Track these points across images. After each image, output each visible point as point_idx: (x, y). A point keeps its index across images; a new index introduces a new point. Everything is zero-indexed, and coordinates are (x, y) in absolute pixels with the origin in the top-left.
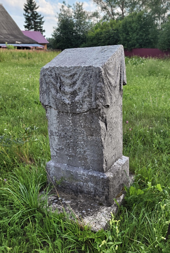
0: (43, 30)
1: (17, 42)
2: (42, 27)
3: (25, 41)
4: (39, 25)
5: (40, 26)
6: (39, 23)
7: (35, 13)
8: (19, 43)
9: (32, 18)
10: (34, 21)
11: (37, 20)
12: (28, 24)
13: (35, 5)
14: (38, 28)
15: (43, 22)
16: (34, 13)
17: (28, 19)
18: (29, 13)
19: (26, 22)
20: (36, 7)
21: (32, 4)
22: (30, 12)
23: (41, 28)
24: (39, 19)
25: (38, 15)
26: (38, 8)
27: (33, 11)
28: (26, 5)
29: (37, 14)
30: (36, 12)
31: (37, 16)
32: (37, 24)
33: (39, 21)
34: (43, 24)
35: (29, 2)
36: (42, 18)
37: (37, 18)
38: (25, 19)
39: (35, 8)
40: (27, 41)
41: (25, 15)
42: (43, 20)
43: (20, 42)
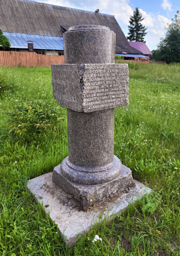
0: (144, 41)
1: (123, 52)
2: (144, 38)
3: (131, 52)
4: (141, 36)
5: (141, 38)
6: (141, 34)
7: (140, 25)
8: (125, 53)
9: (135, 29)
10: (137, 33)
11: (139, 32)
12: (130, 36)
13: (140, 17)
14: (139, 39)
15: (146, 33)
16: (138, 25)
17: (132, 31)
18: (133, 25)
19: (129, 34)
20: (142, 18)
21: (138, 16)
22: (135, 24)
23: (143, 40)
24: (142, 31)
25: (142, 27)
26: (143, 19)
27: (138, 23)
28: (132, 17)
29: (141, 25)
30: (140, 23)
31: (140, 27)
32: (139, 35)
33: (141, 32)
34: (145, 35)
35: (135, 15)
36: (146, 29)
37: (140, 29)
38: (129, 31)
39: (140, 20)
40: (133, 52)
41: (129, 27)
42: (145, 32)
43: (127, 53)
